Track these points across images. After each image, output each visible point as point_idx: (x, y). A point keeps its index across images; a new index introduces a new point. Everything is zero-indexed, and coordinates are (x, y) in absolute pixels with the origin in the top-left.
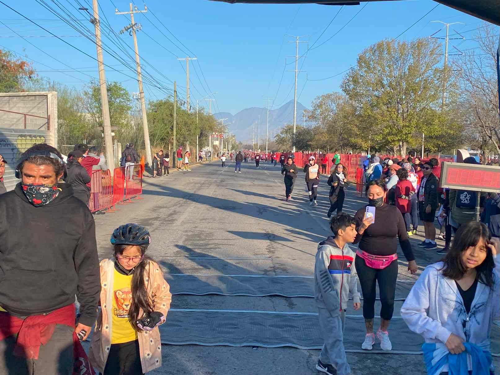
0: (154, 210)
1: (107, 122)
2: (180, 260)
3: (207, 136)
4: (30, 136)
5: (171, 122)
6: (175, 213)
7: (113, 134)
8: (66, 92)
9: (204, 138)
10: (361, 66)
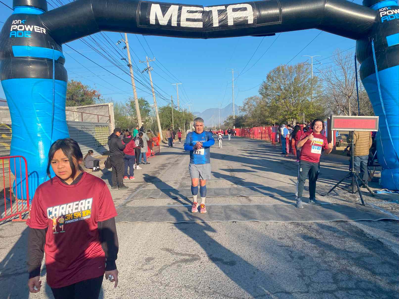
0: (167, 159)
1: (139, 118)
2: (185, 182)
3: (189, 124)
4: (101, 126)
5: (171, 117)
6: (178, 160)
7: (143, 123)
8: (117, 105)
9: (188, 125)
10: (268, 80)
